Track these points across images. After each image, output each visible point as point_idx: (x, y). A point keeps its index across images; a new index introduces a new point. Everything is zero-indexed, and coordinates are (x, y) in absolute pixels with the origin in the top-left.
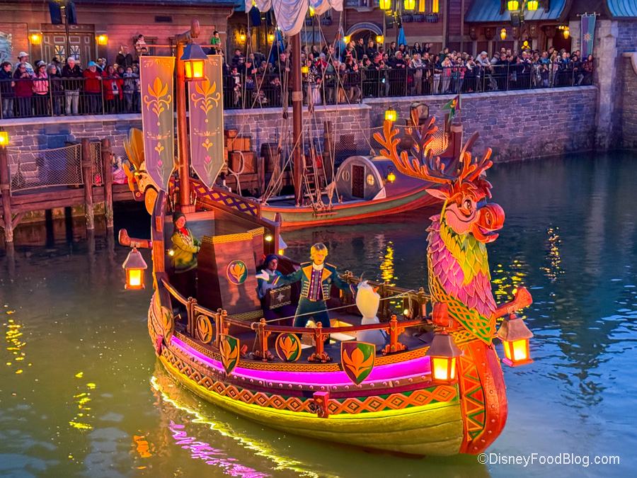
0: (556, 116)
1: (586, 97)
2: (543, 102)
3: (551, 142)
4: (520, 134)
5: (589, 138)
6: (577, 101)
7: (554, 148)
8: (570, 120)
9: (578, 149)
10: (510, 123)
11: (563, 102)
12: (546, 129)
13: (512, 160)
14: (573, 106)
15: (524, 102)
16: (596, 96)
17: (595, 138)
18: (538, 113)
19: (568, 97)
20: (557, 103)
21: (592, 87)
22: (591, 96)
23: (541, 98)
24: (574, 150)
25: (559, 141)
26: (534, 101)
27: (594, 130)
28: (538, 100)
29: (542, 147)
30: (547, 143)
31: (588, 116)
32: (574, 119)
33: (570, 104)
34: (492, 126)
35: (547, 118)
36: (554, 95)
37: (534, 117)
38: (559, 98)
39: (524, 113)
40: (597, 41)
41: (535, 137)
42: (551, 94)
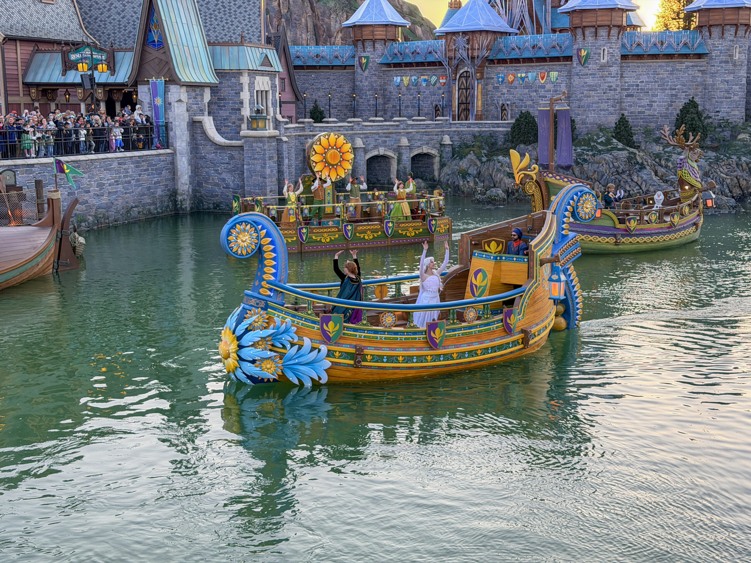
0: (138, 180)
1: (163, 161)
2: (124, 167)
3: (136, 207)
4: (105, 200)
5: (171, 201)
6: (156, 165)
7: (139, 212)
8: (151, 183)
9: (162, 213)
10: (94, 189)
11: (144, 165)
12: (129, 193)
13: (100, 226)
14: (152, 170)
15: (106, 166)
16: (173, 160)
17: (176, 201)
18: (120, 177)
19: (148, 161)
20: (137, 167)
21: (168, 151)
22: (169, 159)
23: (121, 162)
24: (158, 213)
25: (144, 205)
26: (115, 165)
27: (173, 194)
28: (119, 164)
29: (128, 212)
30: (132, 207)
31: (167, 180)
32: (155, 183)
33: (150, 168)
34: (76, 192)
35: (129, 182)
36: (134, 159)
37: (117, 181)
38: (138, 162)
39: (107, 177)
40: (167, 105)
41: (120, 201)
42: (131, 157)
